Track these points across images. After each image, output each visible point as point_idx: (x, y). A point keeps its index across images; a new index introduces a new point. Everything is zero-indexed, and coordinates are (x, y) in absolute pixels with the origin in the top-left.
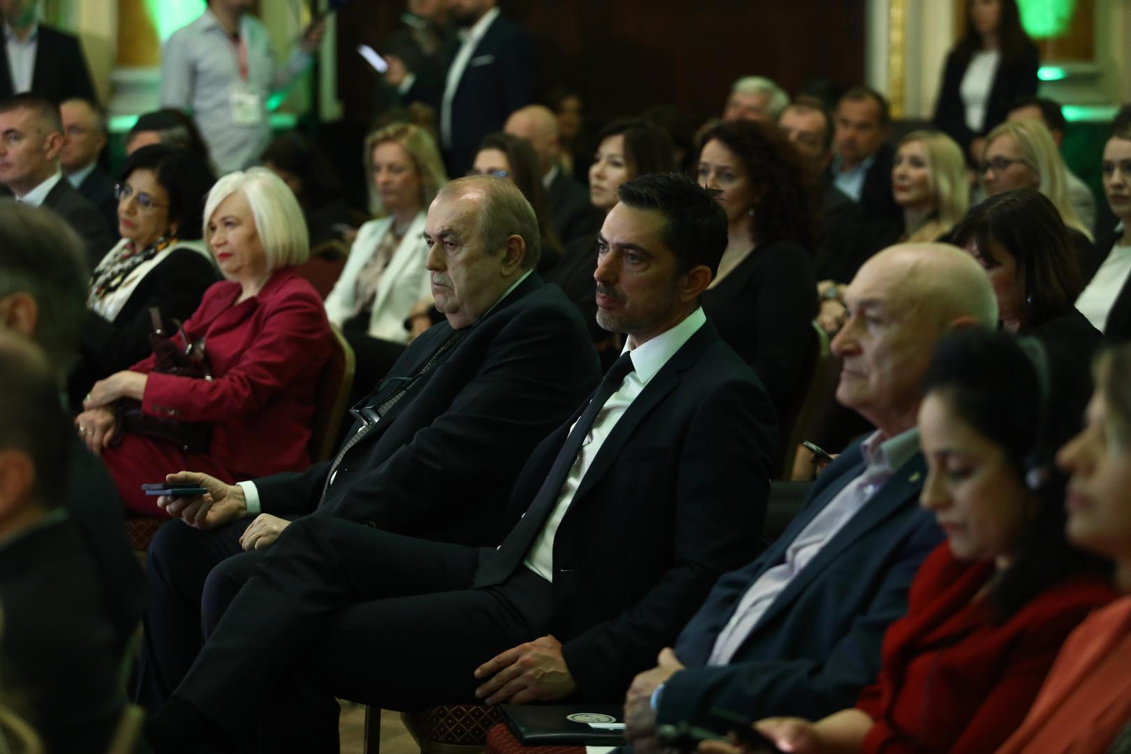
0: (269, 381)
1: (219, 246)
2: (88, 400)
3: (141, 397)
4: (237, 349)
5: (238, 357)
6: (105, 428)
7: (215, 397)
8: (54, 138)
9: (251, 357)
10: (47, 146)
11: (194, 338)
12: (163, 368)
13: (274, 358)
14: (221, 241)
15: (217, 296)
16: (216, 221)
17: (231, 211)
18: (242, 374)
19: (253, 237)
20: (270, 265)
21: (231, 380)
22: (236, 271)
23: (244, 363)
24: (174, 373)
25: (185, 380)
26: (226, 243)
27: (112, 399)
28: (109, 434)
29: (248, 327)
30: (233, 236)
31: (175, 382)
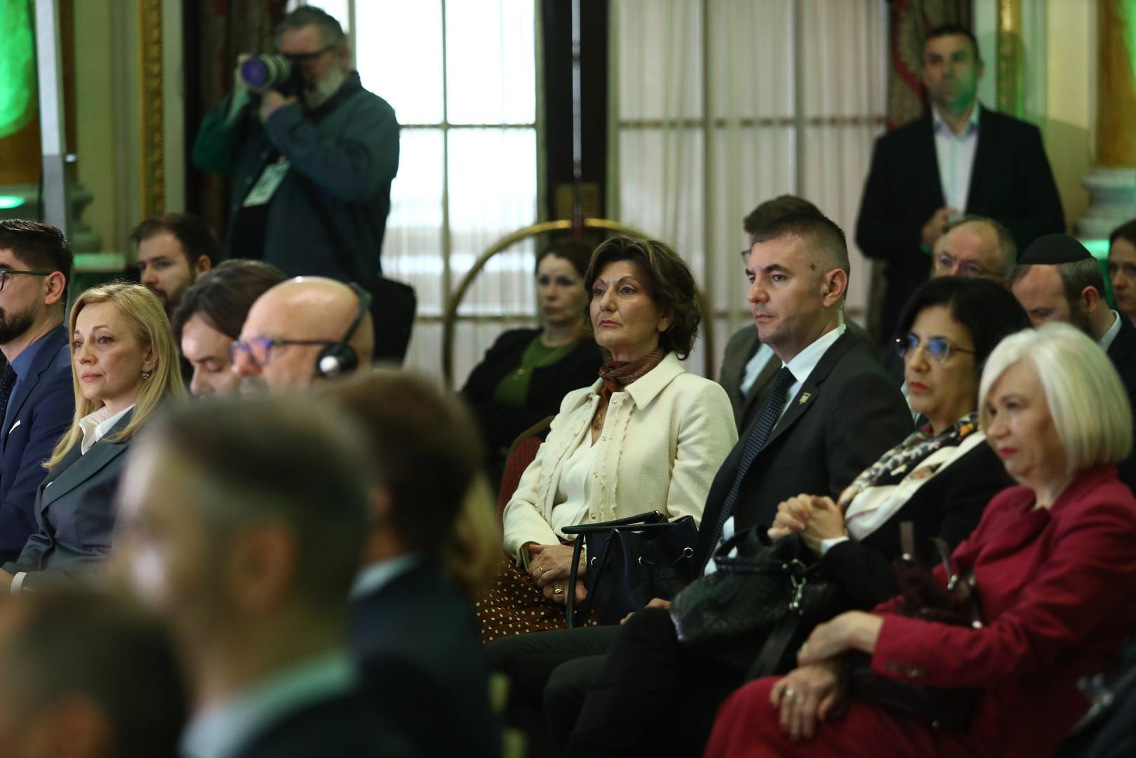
0: (1055, 631)
1: (1000, 437)
2: (805, 652)
3: (871, 649)
4: (1017, 582)
5: (1015, 595)
6: (823, 694)
7: (975, 652)
8: (834, 277)
9: (1032, 596)
10: (825, 288)
11: (963, 567)
12: (909, 610)
13: (1064, 598)
14: (1002, 431)
15: (1004, 507)
16: (996, 401)
17: (1013, 387)
18: (1016, 620)
19: (1045, 425)
20: (1071, 465)
21: (1001, 629)
22: (1026, 472)
23: (1022, 605)
24: (923, 617)
25: (936, 626)
26: (1009, 433)
27: (835, 650)
28: (827, 702)
29: (1034, 551)
30: (1019, 423)
31: (922, 630)
